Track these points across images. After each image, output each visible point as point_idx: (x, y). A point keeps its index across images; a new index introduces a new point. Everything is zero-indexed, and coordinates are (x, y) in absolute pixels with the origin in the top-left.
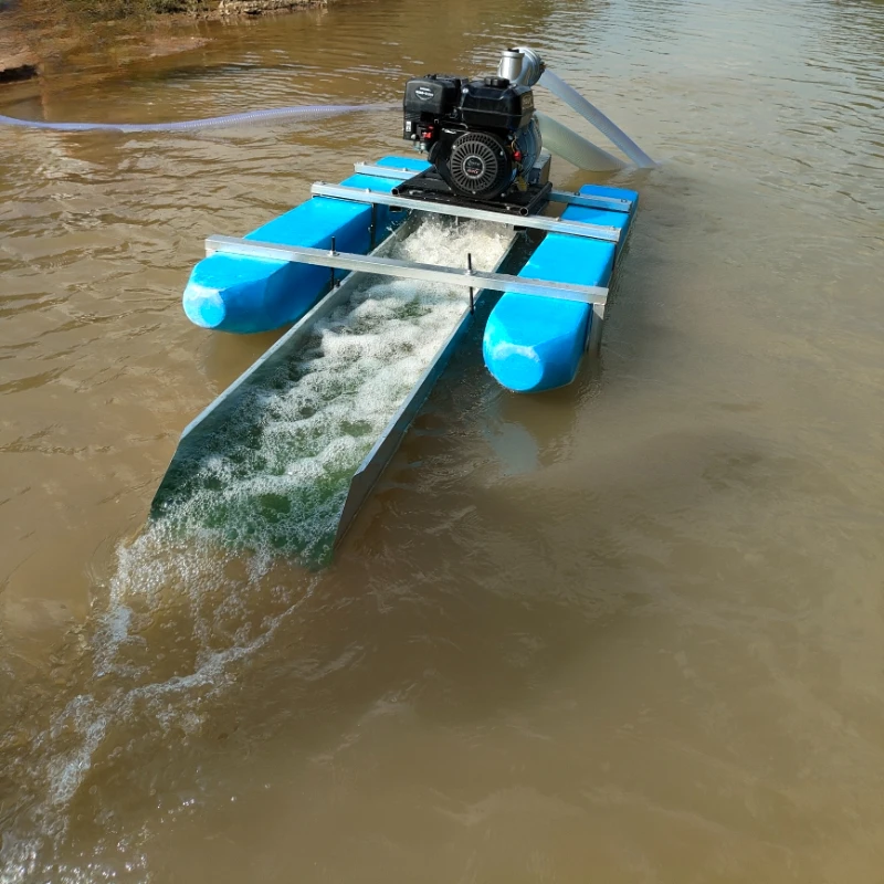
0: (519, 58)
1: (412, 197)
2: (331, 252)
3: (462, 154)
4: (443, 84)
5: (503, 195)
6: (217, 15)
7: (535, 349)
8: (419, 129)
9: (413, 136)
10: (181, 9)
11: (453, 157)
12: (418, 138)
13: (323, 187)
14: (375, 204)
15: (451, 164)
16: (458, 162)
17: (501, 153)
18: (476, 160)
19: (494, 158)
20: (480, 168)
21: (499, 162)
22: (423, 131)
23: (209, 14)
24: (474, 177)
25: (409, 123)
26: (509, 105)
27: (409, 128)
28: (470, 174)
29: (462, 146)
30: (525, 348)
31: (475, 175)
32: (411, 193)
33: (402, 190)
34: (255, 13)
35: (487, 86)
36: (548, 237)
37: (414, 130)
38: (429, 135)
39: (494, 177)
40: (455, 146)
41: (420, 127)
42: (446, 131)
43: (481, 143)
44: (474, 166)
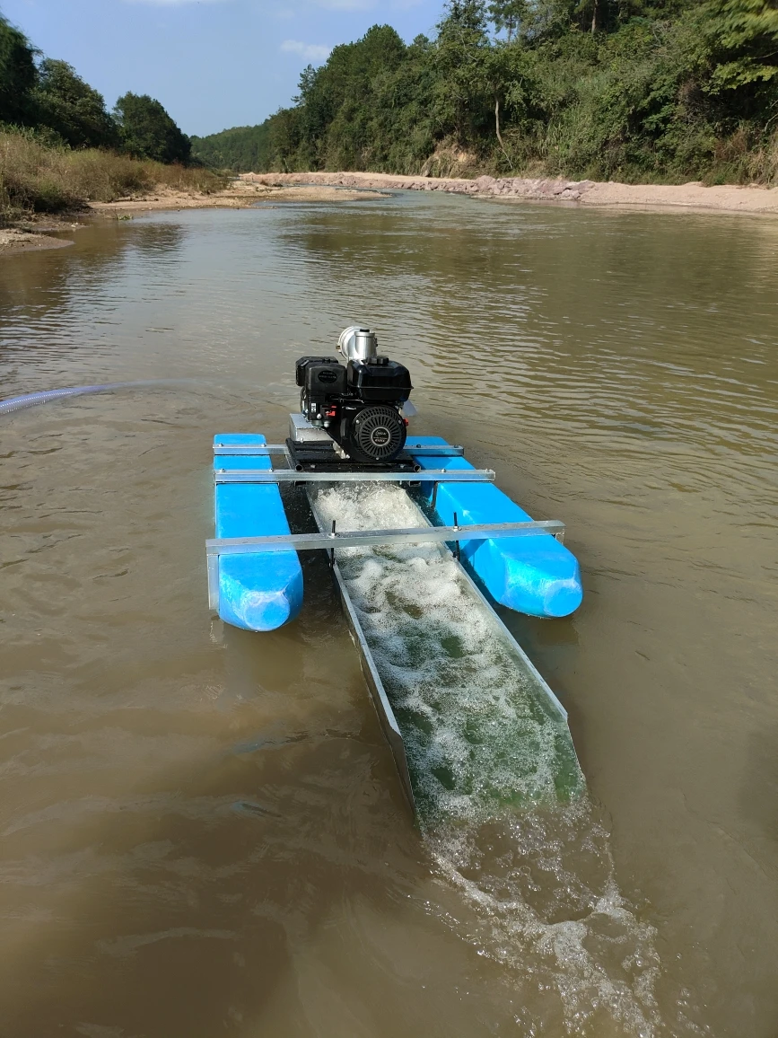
1: (315, 470)
3: (370, 426)
8: (322, 409)
12: (323, 417)
15: (359, 438)
16: (367, 433)
17: (400, 422)
18: (382, 430)
19: (398, 426)
20: (387, 436)
21: (401, 430)
22: (326, 410)
25: (315, 404)
28: (378, 442)
29: (369, 420)
31: (382, 443)
32: (312, 466)
37: (319, 411)
38: (333, 413)
39: (399, 442)
40: (357, 421)
41: (324, 407)
42: (348, 408)
43: (385, 416)
44: (381, 436)
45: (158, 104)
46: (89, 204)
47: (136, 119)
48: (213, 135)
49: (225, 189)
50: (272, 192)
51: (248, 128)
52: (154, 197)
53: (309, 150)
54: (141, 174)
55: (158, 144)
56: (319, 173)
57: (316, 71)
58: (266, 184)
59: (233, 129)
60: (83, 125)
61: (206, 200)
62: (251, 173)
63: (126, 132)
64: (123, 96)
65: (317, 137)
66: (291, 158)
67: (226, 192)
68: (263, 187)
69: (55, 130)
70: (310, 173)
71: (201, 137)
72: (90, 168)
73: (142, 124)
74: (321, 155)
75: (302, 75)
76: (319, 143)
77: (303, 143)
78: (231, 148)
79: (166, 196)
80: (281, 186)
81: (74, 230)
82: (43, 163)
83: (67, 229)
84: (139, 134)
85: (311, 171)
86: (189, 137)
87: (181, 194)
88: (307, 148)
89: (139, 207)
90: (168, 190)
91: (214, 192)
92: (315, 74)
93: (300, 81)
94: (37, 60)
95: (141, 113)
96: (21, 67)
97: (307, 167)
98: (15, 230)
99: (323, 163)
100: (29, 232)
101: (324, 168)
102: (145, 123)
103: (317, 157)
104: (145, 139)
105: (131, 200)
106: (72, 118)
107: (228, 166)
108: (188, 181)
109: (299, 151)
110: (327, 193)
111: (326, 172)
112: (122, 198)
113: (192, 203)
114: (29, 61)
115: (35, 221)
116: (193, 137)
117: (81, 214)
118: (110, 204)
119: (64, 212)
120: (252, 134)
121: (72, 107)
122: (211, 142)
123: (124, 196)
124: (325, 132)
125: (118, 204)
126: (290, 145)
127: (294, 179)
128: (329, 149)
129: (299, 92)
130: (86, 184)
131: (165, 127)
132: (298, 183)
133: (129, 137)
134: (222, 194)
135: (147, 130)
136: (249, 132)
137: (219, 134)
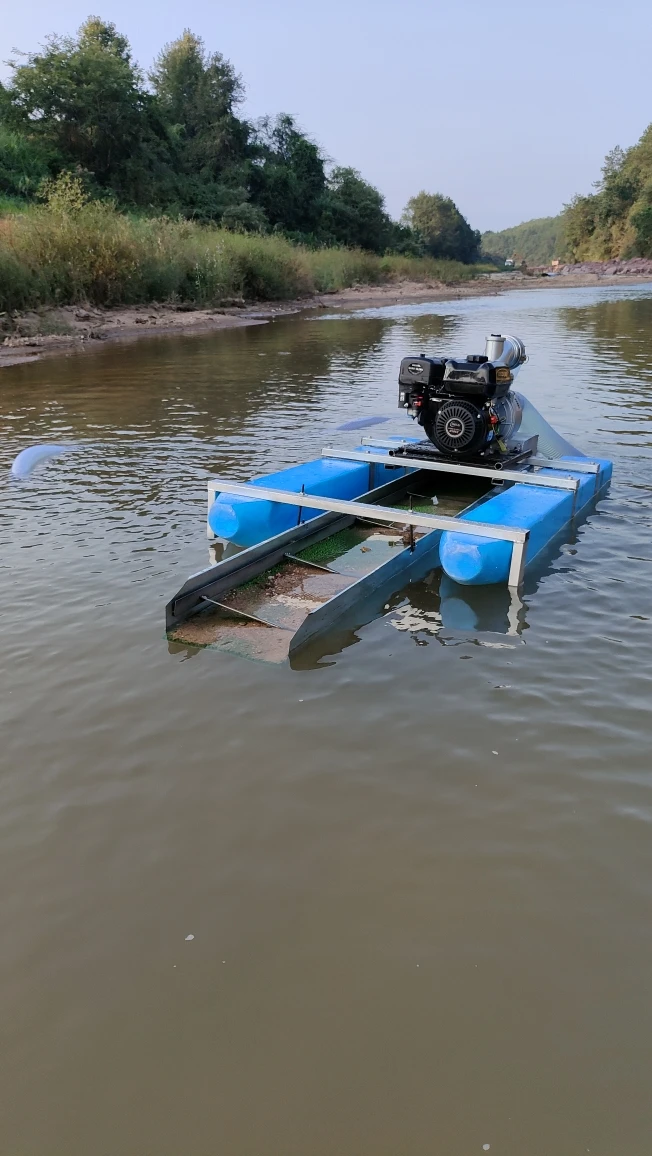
0: (501, 341)
1: (404, 457)
3: (444, 419)
4: (431, 361)
5: (482, 454)
8: (411, 399)
9: (407, 404)
11: (438, 420)
12: (410, 406)
13: (332, 450)
14: (372, 463)
15: (438, 427)
16: (443, 424)
17: (479, 416)
18: (457, 422)
19: (472, 419)
20: (461, 428)
21: (476, 423)
22: (414, 401)
24: (456, 437)
25: (403, 394)
26: (486, 376)
27: (403, 398)
28: (453, 434)
29: (445, 411)
31: (456, 434)
32: (405, 453)
33: (397, 451)
35: (470, 361)
36: (516, 486)
37: (407, 400)
38: (419, 404)
39: (472, 435)
40: (440, 412)
41: (413, 397)
42: (434, 400)
43: (461, 408)
44: (456, 427)
45: (450, 201)
47: (426, 218)
48: (508, 229)
53: (604, 237)
57: (625, 152)
59: (531, 221)
64: (416, 195)
71: (495, 232)
73: (431, 223)
75: (607, 158)
77: (598, 231)
78: (527, 241)
86: (482, 232)
88: (601, 236)
92: (623, 156)
93: (603, 164)
94: (328, 170)
96: (312, 178)
102: (434, 222)
109: (593, 239)
114: (320, 171)
116: (486, 232)
120: (552, 225)
124: (624, 217)
126: (584, 234)
129: (601, 176)
137: (516, 228)
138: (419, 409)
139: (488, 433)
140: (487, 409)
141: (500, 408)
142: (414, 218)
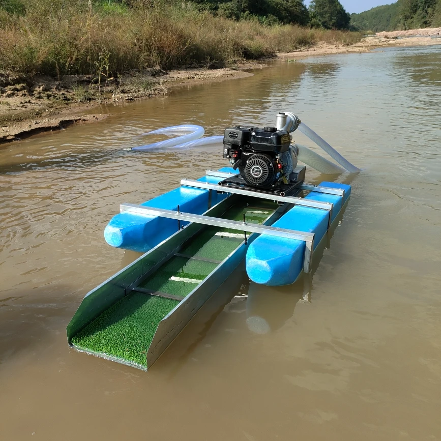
0: (285, 117)
1: (227, 186)
2: (178, 212)
3: (251, 165)
4: (242, 131)
5: (273, 186)
6: (112, 101)
7: (268, 262)
8: (231, 153)
9: (228, 156)
10: (93, 99)
11: (246, 166)
12: (230, 157)
13: (186, 181)
14: (210, 190)
15: (245, 171)
16: (249, 168)
17: (271, 165)
18: (257, 168)
19: (267, 167)
20: (260, 172)
21: (269, 169)
22: (233, 154)
23: (108, 101)
24: (256, 177)
25: (226, 150)
26: (274, 141)
27: (226, 152)
28: (255, 175)
29: (251, 161)
30: (263, 261)
31: (257, 175)
32: (228, 184)
33: (223, 183)
34: (131, 99)
35: (265, 131)
36: (295, 207)
37: (228, 153)
38: (235, 156)
39: (266, 176)
40: (248, 161)
41: (231, 151)
42: (244, 154)
43: (260, 160)
44: (257, 171)
46: (277, 54)
47: (322, 7)
48: (365, 12)
49: (360, 42)
50: (389, 42)
51: (387, 5)
52: (313, 49)
53: (422, 15)
54: (312, 37)
55: (331, 19)
56: (426, 29)
58: (388, 38)
59: (378, 7)
60: (290, 13)
61: (345, 49)
62: (384, 32)
63: (314, 14)
65: (429, 7)
66: (409, 21)
67: (359, 44)
68: (384, 39)
69: (276, 16)
70: (420, 29)
71: (357, 13)
72: (283, 35)
73: (325, 9)
74: (429, 18)
76: (430, 10)
77: (419, 11)
78: (374, 18)
79: (322, 48)
80: (397, 38)
81: (261, 68)
82: (259, 33)
83: (258, 67)
84: (322, 15)
85: (422, 28)
86: (351, 14)
87: (331, 46)
88: (421, 14)
89: (303, 54)
90: (324, 45)
91: (352, 44)
95: (325, 3)
97: (419, 27)
98: (227, 69)
99: (430, 23)
100: (235, 69)
101: (430, 25)
102: (326, 9)
103: (427, 19)
104: (325, 18)
105: (300, 51)
106: (286, 9)
107: (371, 29)
108: (338, 39)
109: (415, 16)
110: (425, 41)
111: (432, 27)
112: (296, 50)
113: (334, 51)
115: (243, 64)
116: (353, 14)
117: (270, 60)
118: (288, 54)
119: (262, 59)
121: (286, 4)
122: (363, 16)
123: (297, 49)
124: (435, 4)
125: (292, 53)
126: (411, 13)
127: (408, 33)
128: (436, 14)
130: (279, 44)
131: (337, 10)
132: (410, 36)
133: (315, 17)
134: (356, 45)
135: (326, 12)
136: (388, 8)
137: (369, 11)
138: (236, 159)
139: (276, 174)
140: (276, 159)
141: (284, 158)
142: (315, 7)
